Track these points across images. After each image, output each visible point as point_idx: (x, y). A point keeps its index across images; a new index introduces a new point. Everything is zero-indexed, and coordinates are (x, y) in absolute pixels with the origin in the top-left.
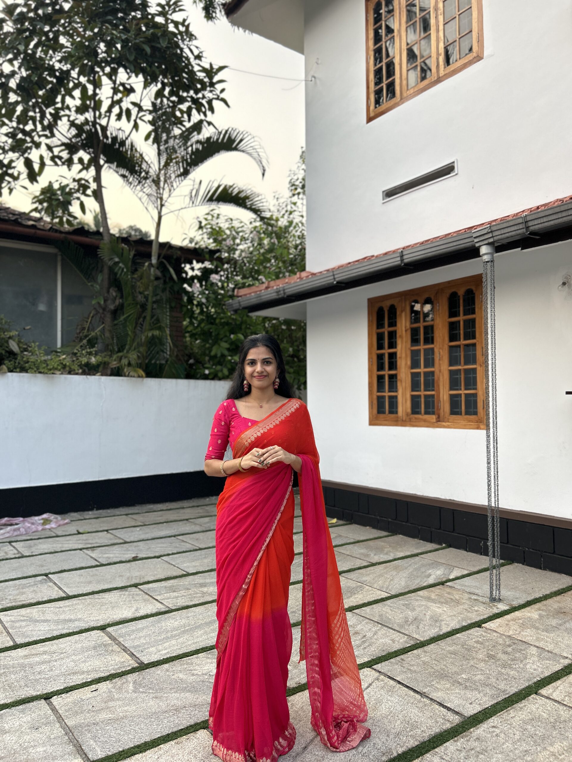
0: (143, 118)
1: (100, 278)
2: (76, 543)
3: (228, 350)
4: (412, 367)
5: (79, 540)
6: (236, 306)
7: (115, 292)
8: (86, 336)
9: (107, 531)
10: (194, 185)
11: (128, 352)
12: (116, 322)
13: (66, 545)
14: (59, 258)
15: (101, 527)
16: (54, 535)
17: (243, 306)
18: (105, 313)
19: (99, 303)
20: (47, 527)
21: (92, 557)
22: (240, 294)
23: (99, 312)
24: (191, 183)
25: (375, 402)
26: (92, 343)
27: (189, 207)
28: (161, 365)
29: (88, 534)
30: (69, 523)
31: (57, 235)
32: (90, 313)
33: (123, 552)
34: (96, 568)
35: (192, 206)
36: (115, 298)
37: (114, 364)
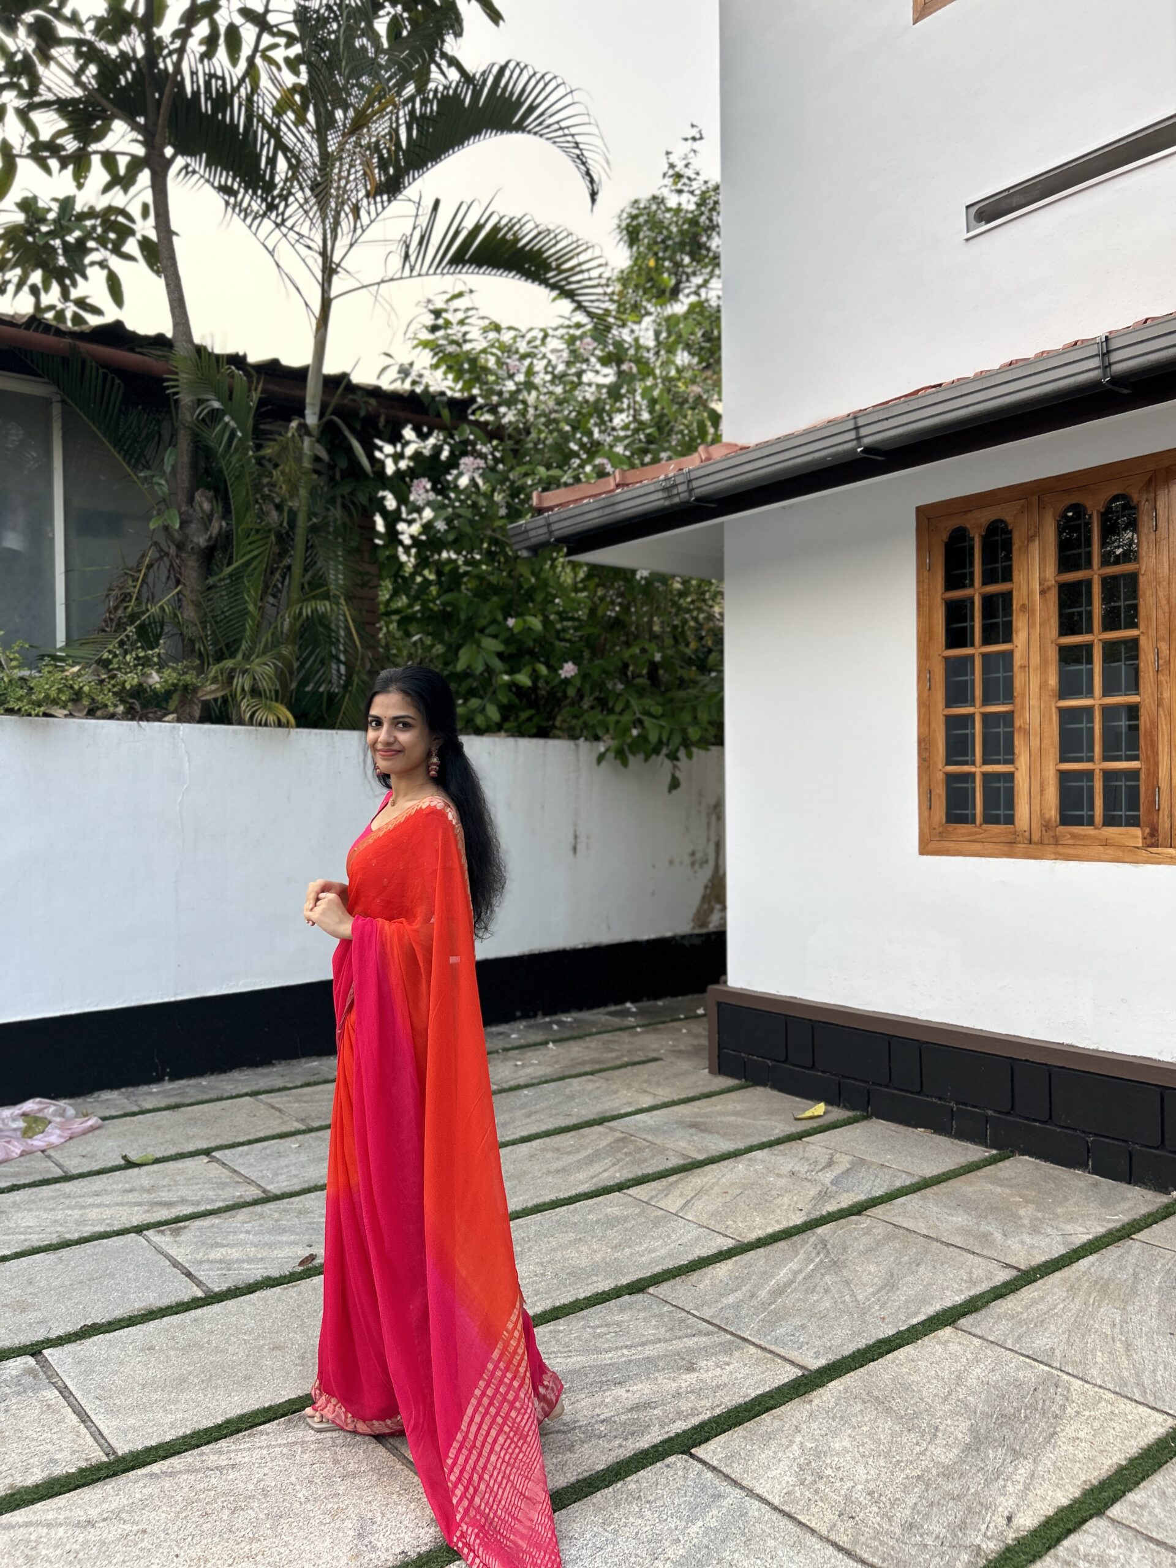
0: (271, 54)
1: (169, 459)
2: (122, 1204)
3: (500, 655)
4: (1064, 693)
5: (131, 1191)
6: (538, 535)
7: (211, 501)
8: (133, 618)
9: (207, 1152)
10: (417, 216)
11: (247, 657)
12: (211, 581)
13: (93, 1214)
14: (56, 410)
15: (189, 1139)
16: (59, 1173)
17: (557, 534)
18: (184, 555)
19: (166, 528)
20: (38, 1142)
21: (175, 1264)
22: (546, 504)
23: (167, 554)
24: (411, 209)
25: (940, 791)
26: (148, 635)
27: (401, 278)
28: (331, 697)
29: (156, 1167)
30: (99, 1128)
31: (50, 339)
32: (143, 556)
33: (267, 1238)
34: (193, 1313)
35: (411, 276)
36: (210, 517)
37: (210, 691)
